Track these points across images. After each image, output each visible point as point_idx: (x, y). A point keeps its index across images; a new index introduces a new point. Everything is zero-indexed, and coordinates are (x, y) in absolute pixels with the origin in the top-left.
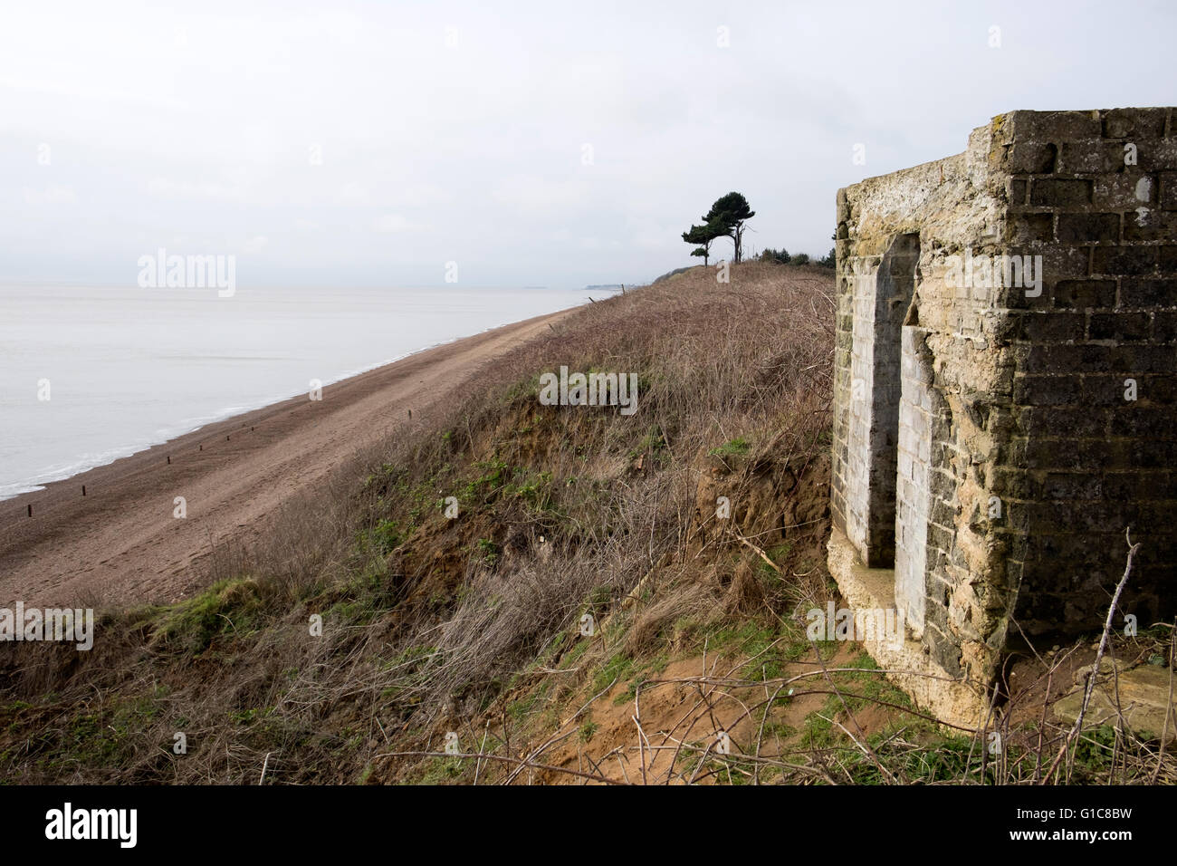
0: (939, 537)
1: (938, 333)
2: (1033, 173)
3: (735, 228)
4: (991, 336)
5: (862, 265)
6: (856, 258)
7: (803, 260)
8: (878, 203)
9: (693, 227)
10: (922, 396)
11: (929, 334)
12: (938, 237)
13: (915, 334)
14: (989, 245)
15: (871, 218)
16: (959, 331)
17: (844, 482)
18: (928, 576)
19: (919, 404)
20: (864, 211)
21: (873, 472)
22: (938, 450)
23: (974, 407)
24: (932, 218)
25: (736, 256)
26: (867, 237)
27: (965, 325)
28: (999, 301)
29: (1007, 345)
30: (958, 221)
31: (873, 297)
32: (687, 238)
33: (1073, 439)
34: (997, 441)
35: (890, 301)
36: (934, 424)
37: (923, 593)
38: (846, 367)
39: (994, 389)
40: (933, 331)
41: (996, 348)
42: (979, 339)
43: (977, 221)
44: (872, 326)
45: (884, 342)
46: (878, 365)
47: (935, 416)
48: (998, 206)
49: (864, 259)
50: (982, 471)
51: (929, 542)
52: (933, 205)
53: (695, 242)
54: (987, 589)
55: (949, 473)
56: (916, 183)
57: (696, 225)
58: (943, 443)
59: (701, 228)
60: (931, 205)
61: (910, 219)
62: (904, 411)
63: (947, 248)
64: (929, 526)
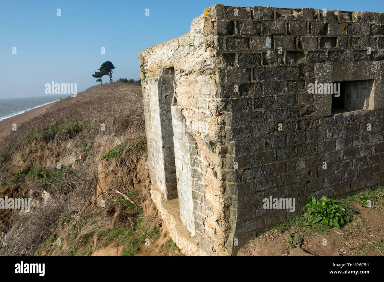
0: (197, 196)
1: (187, 109)
2: (226, 34)
3: (109, 72)
4: (214, 111)
5: (151, 82)
6: (148, 79)
7: (132, 81)
8: (154, 57)
9: (96, 72)
10: (184, 137)
11: (183, 109)
12: (182, 68)
13: (177, 109)
14: (209, 69)
15: (152, 63)
16: (197, 108)
17: (154, 166)
18: (194, 212)
19: (182, 140)
20: (149, 60)
21: (165, 163)
22: (193, 160)
23: (210, 144)
24: (177, 61)
25: (111, 81)
26: (151, 70)
27: (200, 105)
28: (216, 95)
29: (221, 114)
30: (190, 60)
31: (157, 94)
32: (94, 76)
33: (251, 153)
34: (221, 158)
35: (164, 96)
36: (190, 149)
37: (193, 219)
38: (149, 121)
39: (218, 135)
40: (184, 108)
41: (216, 116)
42: (208, 112)
43: (201, 59)
44: (158, 106)
45: (163, 112)
46: (162, 121)
47: (190, 145)
48: (211, 50)
49: (152, 79)
50: (216, 171)
51: (194, 198)
52: (177, 56)
53: (97, 77)
54: (223, 222)
55: (199, 169)
56: (168, 48)
57: (97, 72)
58: (195, 157)
59: (98, 73)
60: (175, 56)
61: (168, 62)
62: (176, 141)
63: (187, 72)
64: (193, 192)
